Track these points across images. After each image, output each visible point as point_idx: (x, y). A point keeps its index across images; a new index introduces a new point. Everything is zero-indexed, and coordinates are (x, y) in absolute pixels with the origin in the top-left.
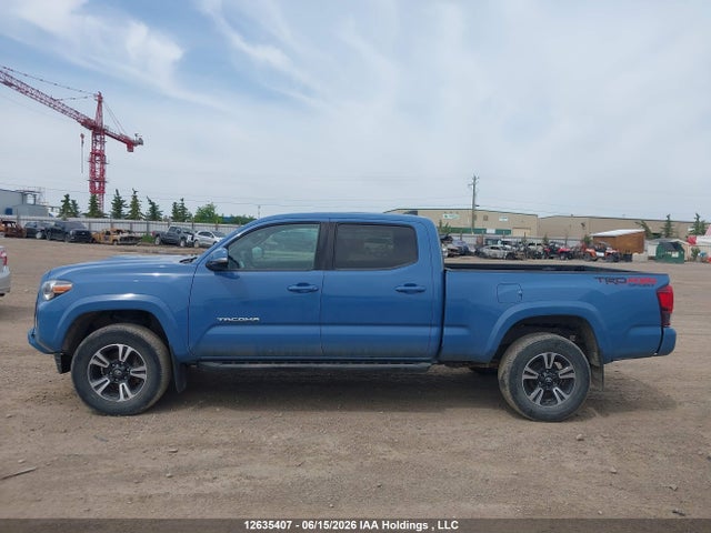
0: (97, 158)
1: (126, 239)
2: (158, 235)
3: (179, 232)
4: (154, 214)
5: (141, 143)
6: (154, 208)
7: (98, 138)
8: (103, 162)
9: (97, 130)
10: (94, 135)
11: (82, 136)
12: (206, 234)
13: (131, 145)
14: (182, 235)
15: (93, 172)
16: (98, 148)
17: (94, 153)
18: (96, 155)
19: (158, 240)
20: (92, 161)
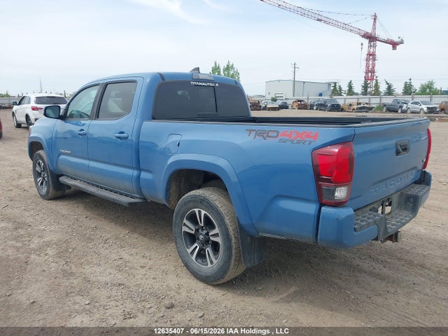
0: (371, 57)
1: (360, 108)
2: (385, 105)
3: (398, 103)
4: (390, 91)
5: (402, 42)
6: (389, 87)
7: (372, 43)
8: (374, 60)
9: (371, 38)
10: (370, 42)
11: (362, 44)
12: (416, 103)
13: (394, 45)
14: (401, 104)
15: (367, 66)
16: (372, 50)
17: (369, 54)
18: (370, 55)
19: (385, 109)
20: (367, 60)
